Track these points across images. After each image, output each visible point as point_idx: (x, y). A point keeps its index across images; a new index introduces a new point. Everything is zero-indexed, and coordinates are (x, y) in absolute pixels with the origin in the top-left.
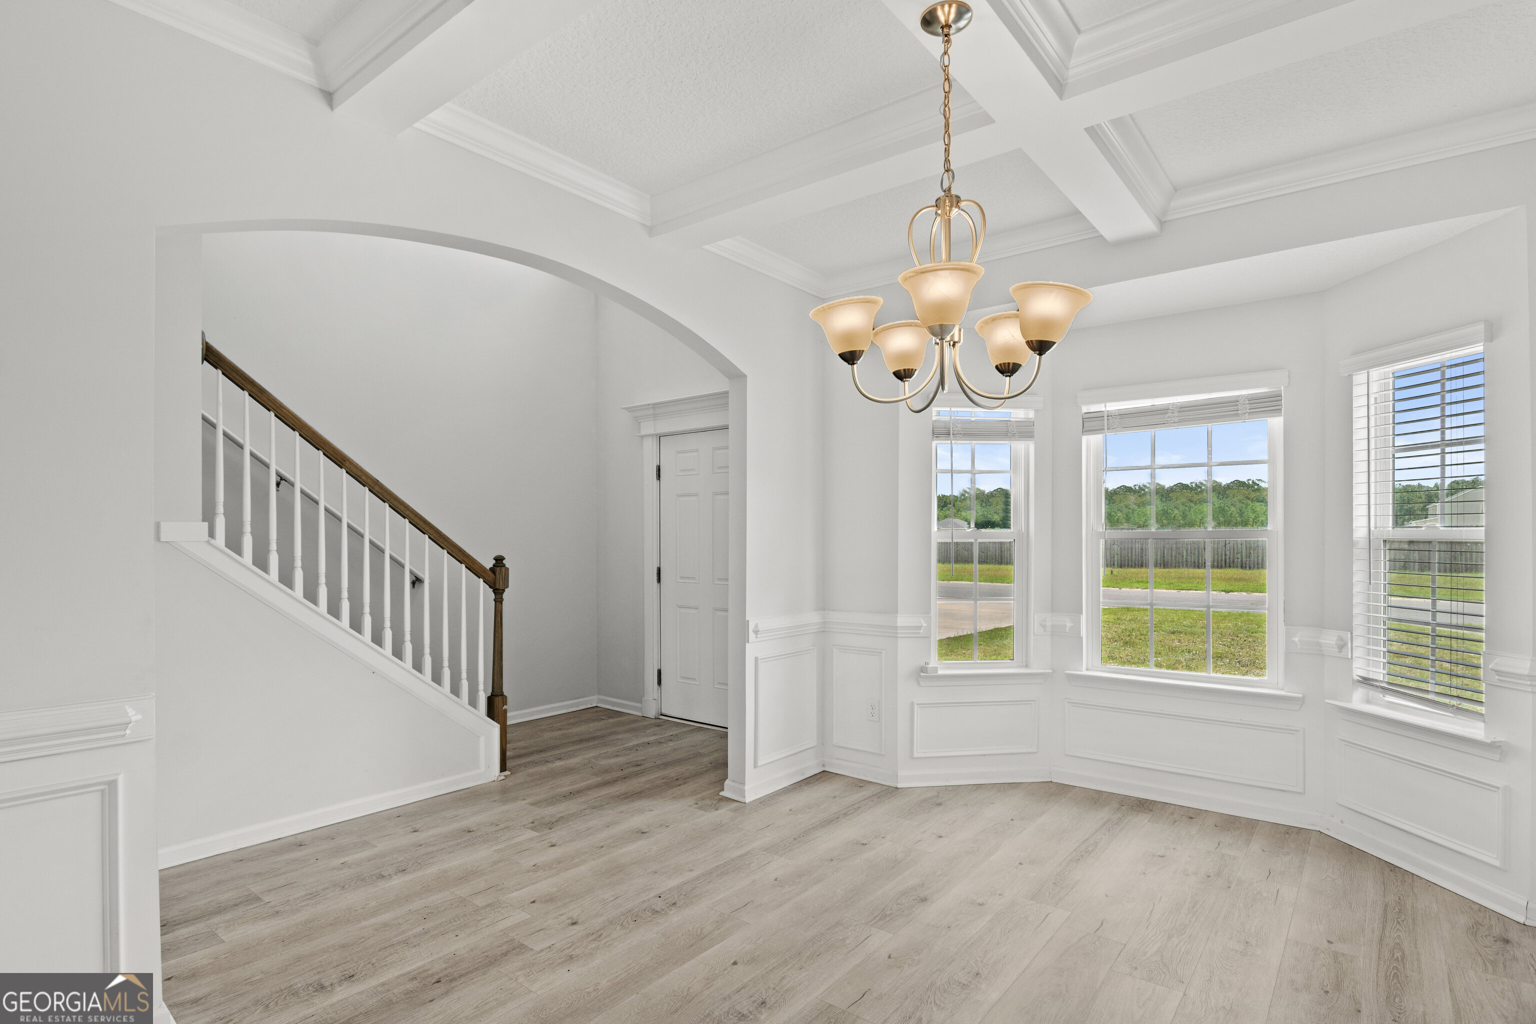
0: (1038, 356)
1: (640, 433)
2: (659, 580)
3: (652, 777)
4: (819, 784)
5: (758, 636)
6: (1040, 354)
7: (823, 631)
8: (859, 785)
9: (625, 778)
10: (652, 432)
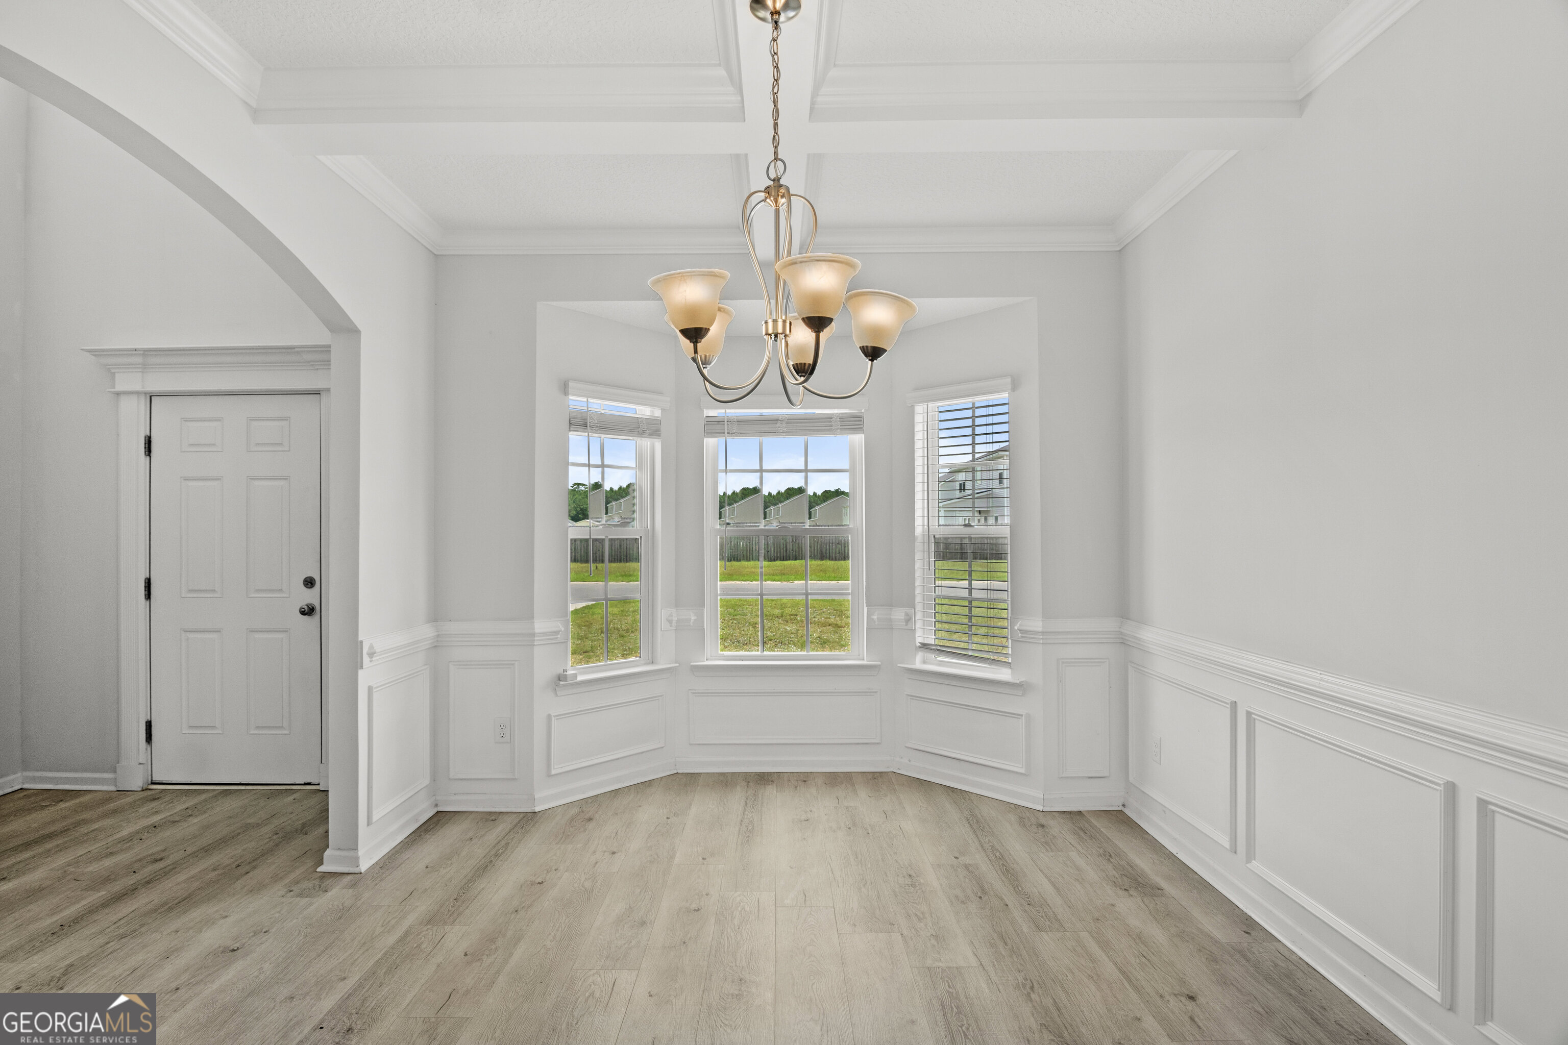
0: (870, 362)
1: (114, 387)
2: (148, 596)
3: (194, 871)
4: (442, 827)
5: (373, 659)
6: (872, 360)
7: (436, 646)
8: (491, 819)
9: (148, 882)
10: (138, 388)
